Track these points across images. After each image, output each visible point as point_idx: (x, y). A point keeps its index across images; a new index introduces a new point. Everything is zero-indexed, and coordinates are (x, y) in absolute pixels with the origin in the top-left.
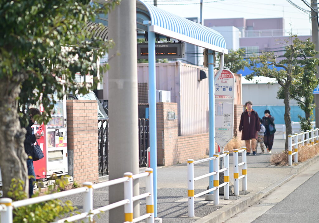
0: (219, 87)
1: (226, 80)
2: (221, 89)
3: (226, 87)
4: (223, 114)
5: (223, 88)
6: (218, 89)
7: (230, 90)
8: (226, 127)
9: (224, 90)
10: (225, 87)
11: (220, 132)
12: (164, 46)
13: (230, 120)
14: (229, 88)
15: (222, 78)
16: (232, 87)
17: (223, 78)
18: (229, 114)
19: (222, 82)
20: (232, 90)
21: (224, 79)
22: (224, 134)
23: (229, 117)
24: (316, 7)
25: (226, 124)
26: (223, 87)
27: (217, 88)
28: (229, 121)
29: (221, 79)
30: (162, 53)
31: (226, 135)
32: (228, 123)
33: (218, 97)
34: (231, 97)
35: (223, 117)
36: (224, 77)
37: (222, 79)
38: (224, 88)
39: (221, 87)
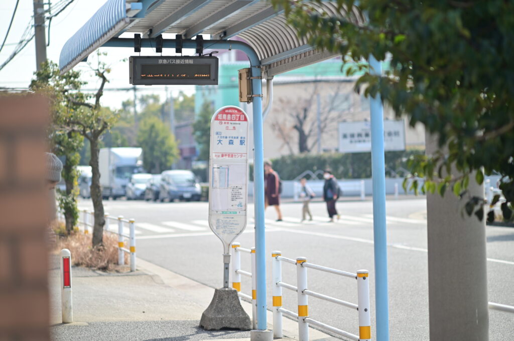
0: (221, 137)
1: (235, 125)
2: (225, 142)
3: (235, 138)
4: (229, 186)
5: (228, 139)
6: (220, 141)
7: (242, 143)
8: (236, 207)
9: (231, 142)
10: (232, 137)
11: (224, 218)
12: (187, 61)
13: (241, 196)
14: (239, 139)
15: (226, 121)
16: (244, 138)
17: (230, 122)
18: (239, 186)
19: (227, 128)
20: (245, 143)
21: (231, 124)
22: (231, 222)
23: (240, 190)
24: (41, 9)
25: (234, 203)
26: (230, 137)
27: (219, 139)
28: (240, 198)
29: (225, 123)
30: (184, 75)
31: (236, 222)
32: (238, 201)
33: (221, 156)
34: (243, 155)
35: (229, 192)
36: (231, 120)
37: (228, 123)
38: (231, 140)
39: (226, 138)
